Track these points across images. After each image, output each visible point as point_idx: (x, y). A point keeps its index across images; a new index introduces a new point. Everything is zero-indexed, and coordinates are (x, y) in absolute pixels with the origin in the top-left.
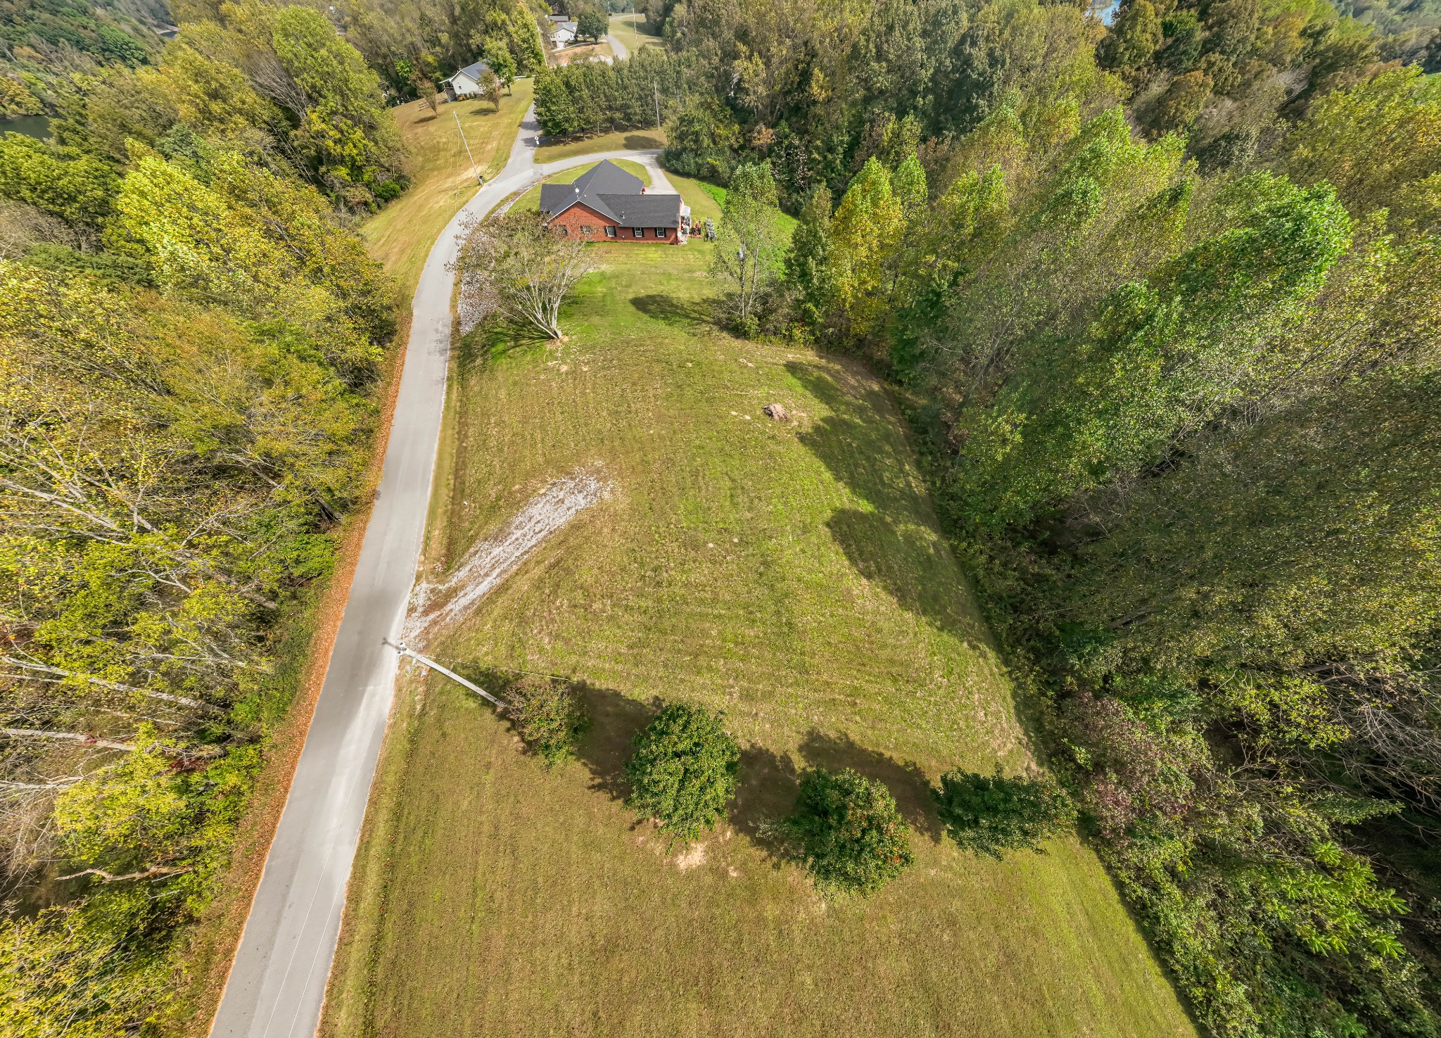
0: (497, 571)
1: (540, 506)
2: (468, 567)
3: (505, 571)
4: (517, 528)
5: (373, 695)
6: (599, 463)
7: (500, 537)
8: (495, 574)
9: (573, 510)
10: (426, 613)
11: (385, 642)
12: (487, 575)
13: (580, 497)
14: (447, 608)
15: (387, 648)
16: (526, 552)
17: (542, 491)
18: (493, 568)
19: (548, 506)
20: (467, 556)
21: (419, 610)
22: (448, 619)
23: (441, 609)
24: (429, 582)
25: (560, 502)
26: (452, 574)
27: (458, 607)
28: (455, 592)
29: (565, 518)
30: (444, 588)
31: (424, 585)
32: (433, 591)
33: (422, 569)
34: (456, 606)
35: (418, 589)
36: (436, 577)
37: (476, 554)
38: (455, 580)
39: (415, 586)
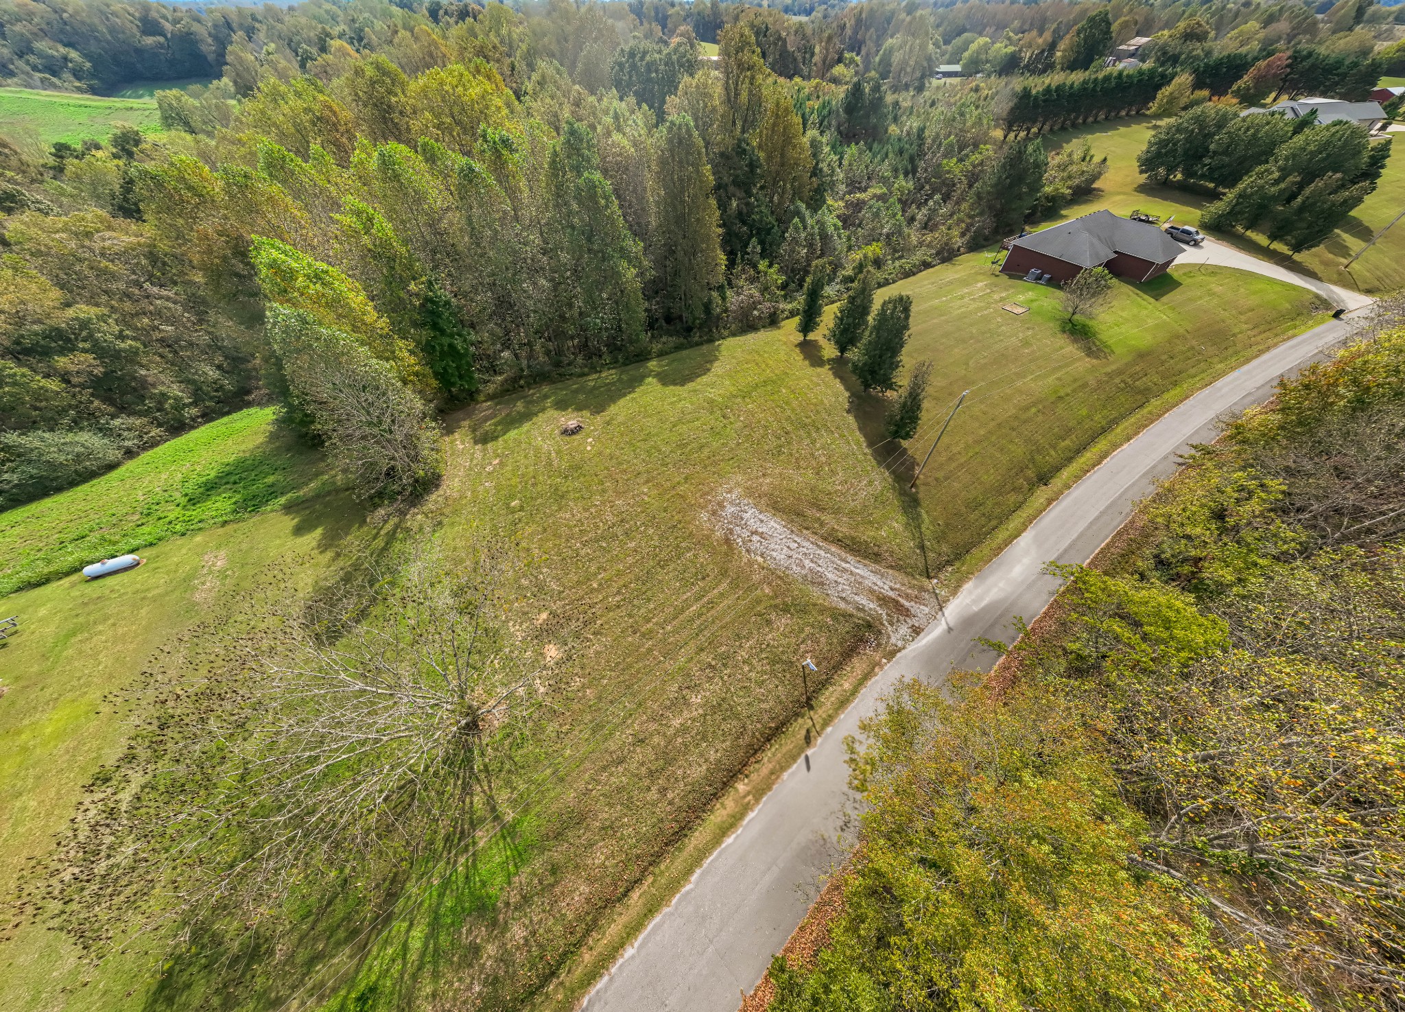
0: (844, 565)
1: (774, 554)
2: (857, 598)
3: (840, 558)
4: (803, 568)
5: (974, 602)
6: (704, 516)
7: (818, 581)
8: (847, 566)
9: (761, 517)
10: (907, 613)
11: (950, 629)
12: (852, 573)
13: (746, 516)
14: (891, 594)
15: (951, 625)
16: (818, 546)
17: (760, 559)
18: (845, 570)
19: (771, 547)
20: (849, 609)
21: (911, 623)
22: (898, 586)
23: (897, 602)
24: (889, 637)
25: (761, 535)
26: (870, 615)
27: (886, 583)
28: (879, 599)
29: (772, 523)
30: (883, 612)
31: (893, 640)
32: (892, 624)
33: (884, 661)
34: (886, 587)
35: (900, 644)
36: (880, 633)
37: (843, 599)
38: (872, 606)
39: (899, 651)
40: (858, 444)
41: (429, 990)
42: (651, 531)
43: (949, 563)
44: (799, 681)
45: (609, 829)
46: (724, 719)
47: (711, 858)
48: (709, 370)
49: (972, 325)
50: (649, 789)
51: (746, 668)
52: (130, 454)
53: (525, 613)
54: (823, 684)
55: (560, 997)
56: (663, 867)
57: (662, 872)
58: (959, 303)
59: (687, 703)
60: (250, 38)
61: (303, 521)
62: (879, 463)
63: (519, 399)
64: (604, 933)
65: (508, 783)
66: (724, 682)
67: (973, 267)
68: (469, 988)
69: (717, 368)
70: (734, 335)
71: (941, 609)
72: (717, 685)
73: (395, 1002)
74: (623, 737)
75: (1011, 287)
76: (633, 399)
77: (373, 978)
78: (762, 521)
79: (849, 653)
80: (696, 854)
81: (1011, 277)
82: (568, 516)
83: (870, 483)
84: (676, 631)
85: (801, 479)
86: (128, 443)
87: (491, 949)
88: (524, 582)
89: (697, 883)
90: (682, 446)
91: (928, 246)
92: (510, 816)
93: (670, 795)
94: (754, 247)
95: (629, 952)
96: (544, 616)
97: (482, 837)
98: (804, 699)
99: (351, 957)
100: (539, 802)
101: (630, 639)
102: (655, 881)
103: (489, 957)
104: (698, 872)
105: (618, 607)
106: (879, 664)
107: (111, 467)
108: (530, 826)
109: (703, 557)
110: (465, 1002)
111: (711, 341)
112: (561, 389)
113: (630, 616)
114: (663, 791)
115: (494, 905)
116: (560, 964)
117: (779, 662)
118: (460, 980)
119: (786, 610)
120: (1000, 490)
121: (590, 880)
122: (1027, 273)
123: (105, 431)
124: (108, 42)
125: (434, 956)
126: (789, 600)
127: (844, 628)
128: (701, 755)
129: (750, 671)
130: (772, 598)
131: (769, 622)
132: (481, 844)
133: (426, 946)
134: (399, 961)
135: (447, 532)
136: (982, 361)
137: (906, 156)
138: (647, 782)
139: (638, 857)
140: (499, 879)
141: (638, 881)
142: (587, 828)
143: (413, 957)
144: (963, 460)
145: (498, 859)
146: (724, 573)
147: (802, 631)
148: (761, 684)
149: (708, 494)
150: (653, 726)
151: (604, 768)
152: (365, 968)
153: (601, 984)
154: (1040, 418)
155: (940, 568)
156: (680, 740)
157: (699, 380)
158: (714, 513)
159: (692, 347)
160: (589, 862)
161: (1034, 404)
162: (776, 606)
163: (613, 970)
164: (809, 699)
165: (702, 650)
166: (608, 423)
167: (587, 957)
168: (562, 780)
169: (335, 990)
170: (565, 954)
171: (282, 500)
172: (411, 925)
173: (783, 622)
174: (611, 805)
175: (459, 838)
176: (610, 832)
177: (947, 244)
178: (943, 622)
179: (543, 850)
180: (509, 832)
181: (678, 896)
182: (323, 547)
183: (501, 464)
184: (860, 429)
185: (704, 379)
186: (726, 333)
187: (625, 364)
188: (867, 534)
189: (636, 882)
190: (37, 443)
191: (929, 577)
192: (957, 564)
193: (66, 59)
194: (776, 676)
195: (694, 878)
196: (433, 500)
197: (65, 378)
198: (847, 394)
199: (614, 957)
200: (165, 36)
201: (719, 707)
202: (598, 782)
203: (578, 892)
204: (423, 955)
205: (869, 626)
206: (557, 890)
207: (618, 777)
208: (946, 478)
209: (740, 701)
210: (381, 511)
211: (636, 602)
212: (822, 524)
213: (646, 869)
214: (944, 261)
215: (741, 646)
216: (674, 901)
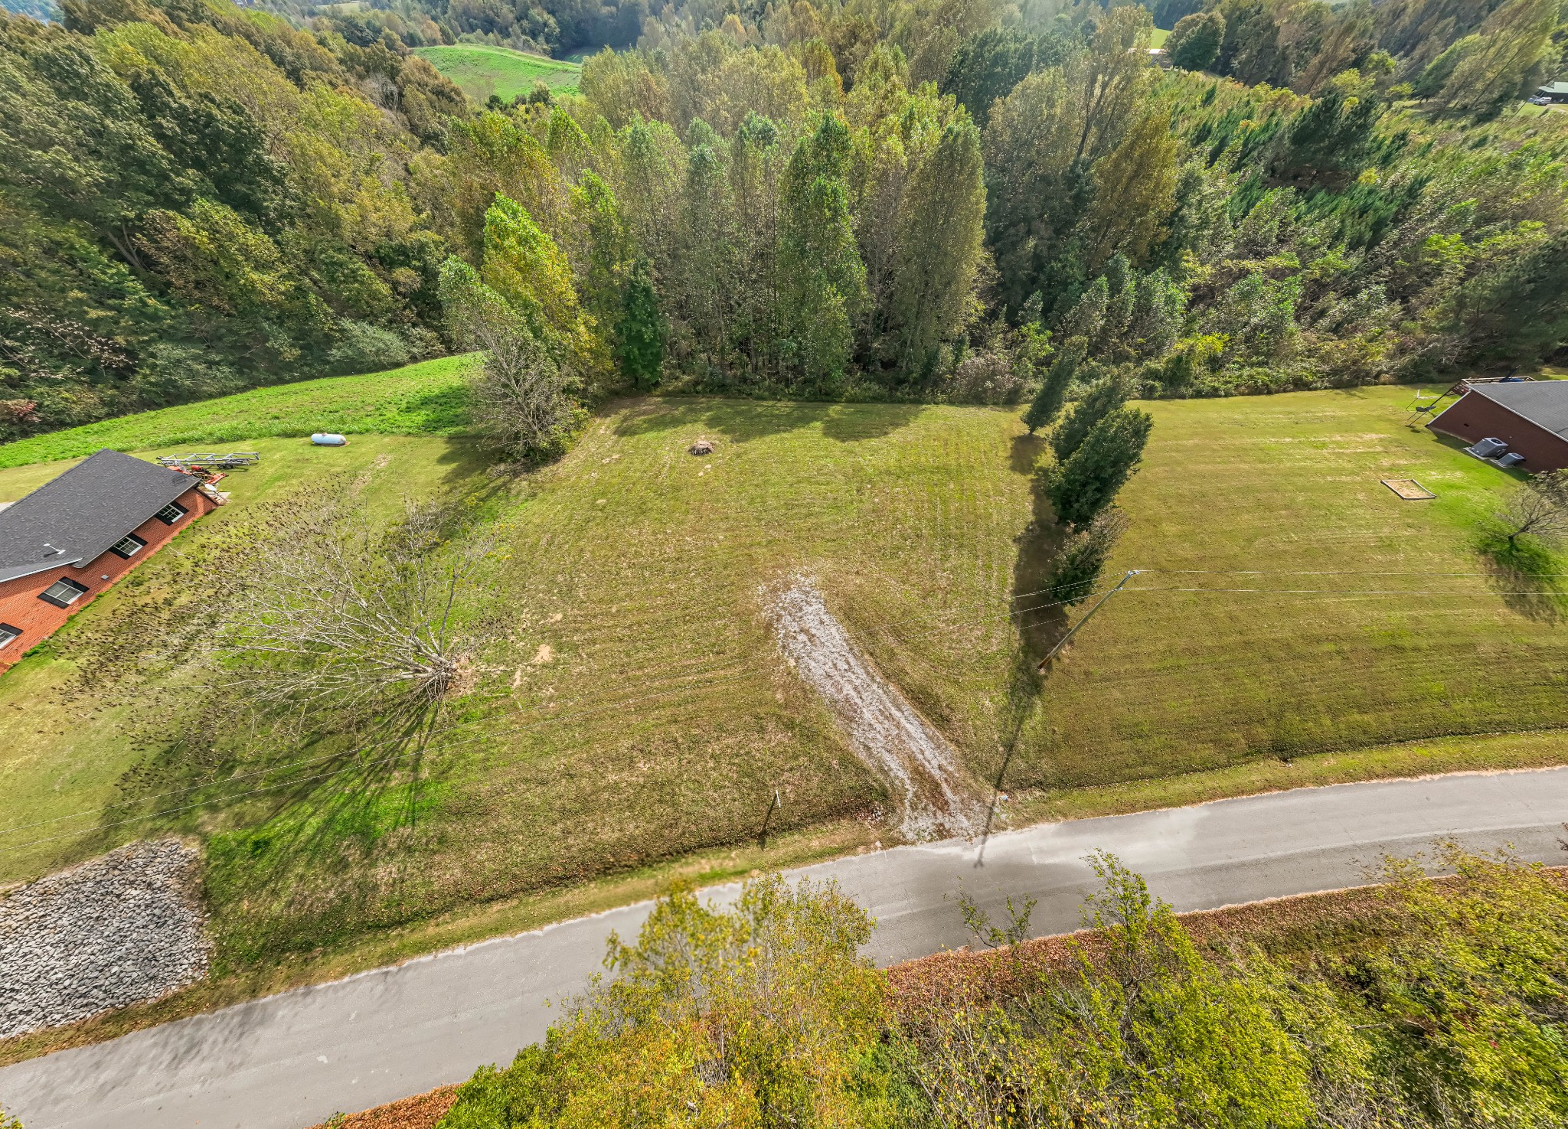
0: (893, 711)
1: (813, 664)
2: (887, 757)
3: (894, 702)
4: (840, 691)
5: (1041, 851)
6: (762, 588)
7: (848, 714)
8: (897, 714)
9: (825, 618)
10: (943, 806)
11: (979, 863)
12: (898, 726)
13: (807, 609)
14: (937, 774)
15: (986, 858)
16: (873, 678)
17: (792, 663)
18: (890, 717)
19: (814, 655)
20: (869, 764)
21: (940, 819)
22: (950, 768)
23: (938, 785)
24: (901, 821)
25: (811, 637)
26: (892, 784)
27: (936, 759)
28: (916, 770)
29: (833, 630)
30: (911, 789)
31: (904, 827)
32: (914, 808)
33: (878, 844)
34: (935, 763)
35: (910, 836)
36: (894, 810)
37: (868, 748)
38: (901, 774)
39: (905, 843)
40: (1002, 582)
41: (300, 870)
42: (698, 581)
43: (1040, 785)
44: (764, 809)
45: (502, 837)
46: (660, 801)
47: (572, 921)
48: (886, 433)
49: (1303, 489)
50: (554, 823)
51: (711, 764)
52: (414, 359)
53: (542, 607)
54: (790, 828)
55: (394, 945)
56: (531, 900)
57: (527, 904)
58: (1309, 451)
59: (632, 764)
60: (677, 9)
61: (451, 453)
62: (1014, 619)
63: (684, 403)
64: (453, 921)
65: (440, 745)
66: (680, 766)
67: (1383, 407)
68: (327, 891)
69: (896, 436)
70: (951, 403)
71: (985, 834)
72: (671, 765)
73: (275, 862)
74: (555, 763)
75: (1427, 454)
76: (782, 439)
77: (271, 834)
78: (822, 623)
79: (839, 811)
80: (563, 908)
81: (1441, 439)
82: (635, 532)
83: (986, 638)
84: (661, 690)
85: (899, 594)
86: (415, 350)
87: (356, 873)
88: (560, 578)
89: (547, 934)
90: (789, 506)
91: (1322, 359)
92: (425, 773)
93: (571, 841)
94: (1034, 303)
95: (460, 950)
96: (559, 617)
97: (397, 777)
98: (759, 829)
99: (269, 809)
100: (459, 777)
101: (614, 676)
102: (517, 907)
103: (351, 878)
104: (554, 925)
105: (621, 640)
106: (867, 844)
107: (398, 365)
108: (439, 793)
109: (732, 632)
110: (318, 899)
111: (919, 402)
112: (728, 406)
113: (628, 655)
114: (566, 832)
115: (375, 839)
116: (408, 920)
117: (751, 776)
118: (324, 879)
119: (790, 725)
120: (1190, 731)
121: (466, 870)
122: (1477, 440)
123: (404, 336)
124: (577, 12)
125: (315, 849)
126: (799, 719)
127: (847, 781)
128: (620, 822)
129: (714, 769)
130: (780, 706)
131: (762, 730)
132: (393, 784)
133: (314, 836)
134: (292, 834)
135: (533, 506)
136: (1281, 546)
137: (1370, 218)
138: (556, 815)
139: (515, 876)
140: (389, 821)
141: (504, 897)
142: (485, 823)
143: (302, 837)
144: (1148, 666)
145: (396, 804)
146: (744, 657)
147: (796, 757)
148: (717, 788)
149: (780, 567)
150: (588, 768)
151: (527, 781)
152: (271, 824)
153: (425, 958)
154: (1337, 661)
155: (1023, 785)
156: (606, 795)
157: (865, 441)
158: (775, 590)
159: (892, 402)
160: (473, 853)
161: (1336, 639)
162: (779, 717)
163: (440, 955)
164: (764, 833)
165: (676, 721)
166: (739, 456)
167: (431, 931)
168: (486, 769)
169: (247, 825)
170: (416, 914)
171: (453, 430)
172: (313, 813)
173: (778, 737)
174: (515, 817)
175: (380, 770)
176: (503, 840)
177: (1355, 362)
178: (977, 850)
179: (441, 817)
180: (417, 787)
181: (525, 933)
182: (448, 480)
183: (619, 461)
184: (1017, 567)
185: (873, 442)
186: (941, 397)
187: (808, 400)
188: (944, 691)
189: (502, 896)
190: (358, 332)
191: (998, 787)
192: (1053, 792)
193: (545, 24)
194: (739, 790)
195: (547, 928)
196: (545, 472)
197: (395, 286)
198: (1031, 518)
199: (447, 946)
200: (617, 6)
201: (659, 786)
202: (514, 790)
203: (450, 872)
204: (309, 841)
205: (884, 795)
206: (437, 858)
207: (533, 796)
208: (1105, 679)
209: (686, 794)
210: (502, 467)
211: (639, 644)
212: (892, 655)
213: (516, 891)
214: (1337, 386)
215: (718, 739)
216: (519, 936)
